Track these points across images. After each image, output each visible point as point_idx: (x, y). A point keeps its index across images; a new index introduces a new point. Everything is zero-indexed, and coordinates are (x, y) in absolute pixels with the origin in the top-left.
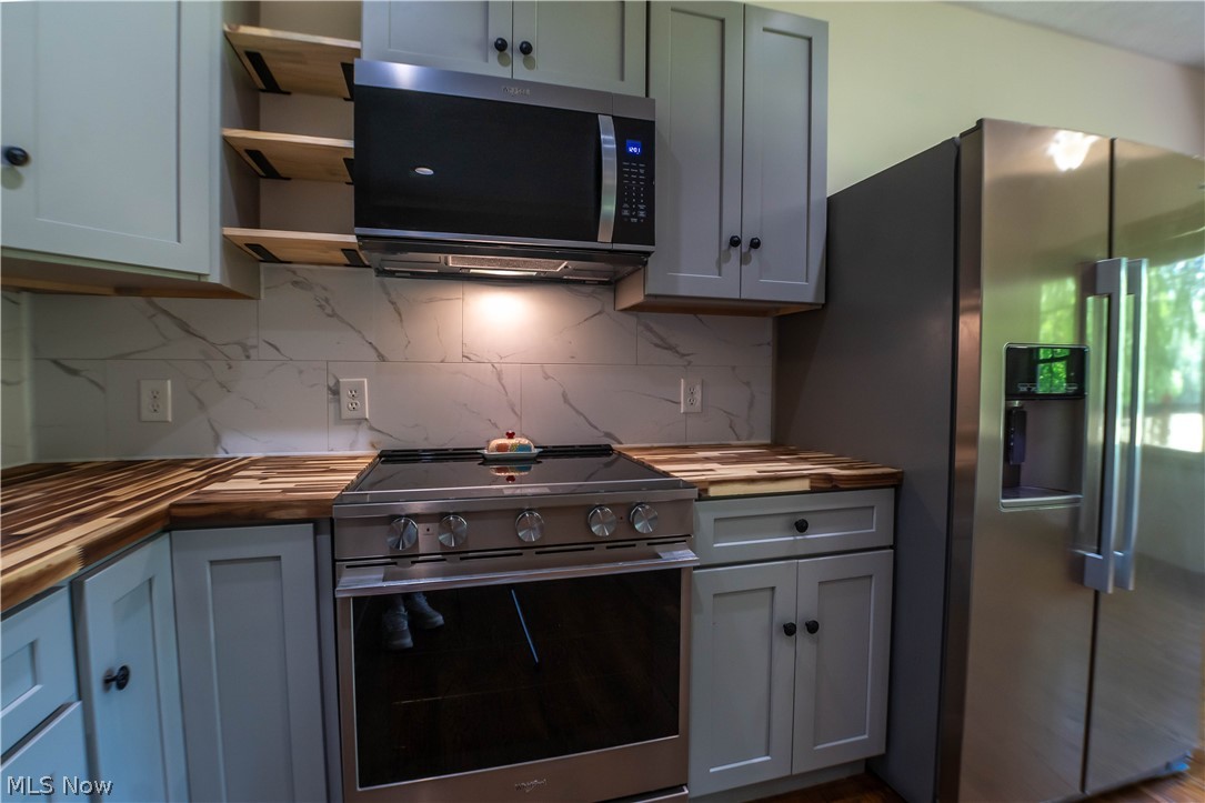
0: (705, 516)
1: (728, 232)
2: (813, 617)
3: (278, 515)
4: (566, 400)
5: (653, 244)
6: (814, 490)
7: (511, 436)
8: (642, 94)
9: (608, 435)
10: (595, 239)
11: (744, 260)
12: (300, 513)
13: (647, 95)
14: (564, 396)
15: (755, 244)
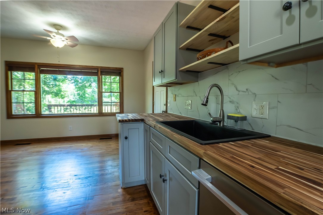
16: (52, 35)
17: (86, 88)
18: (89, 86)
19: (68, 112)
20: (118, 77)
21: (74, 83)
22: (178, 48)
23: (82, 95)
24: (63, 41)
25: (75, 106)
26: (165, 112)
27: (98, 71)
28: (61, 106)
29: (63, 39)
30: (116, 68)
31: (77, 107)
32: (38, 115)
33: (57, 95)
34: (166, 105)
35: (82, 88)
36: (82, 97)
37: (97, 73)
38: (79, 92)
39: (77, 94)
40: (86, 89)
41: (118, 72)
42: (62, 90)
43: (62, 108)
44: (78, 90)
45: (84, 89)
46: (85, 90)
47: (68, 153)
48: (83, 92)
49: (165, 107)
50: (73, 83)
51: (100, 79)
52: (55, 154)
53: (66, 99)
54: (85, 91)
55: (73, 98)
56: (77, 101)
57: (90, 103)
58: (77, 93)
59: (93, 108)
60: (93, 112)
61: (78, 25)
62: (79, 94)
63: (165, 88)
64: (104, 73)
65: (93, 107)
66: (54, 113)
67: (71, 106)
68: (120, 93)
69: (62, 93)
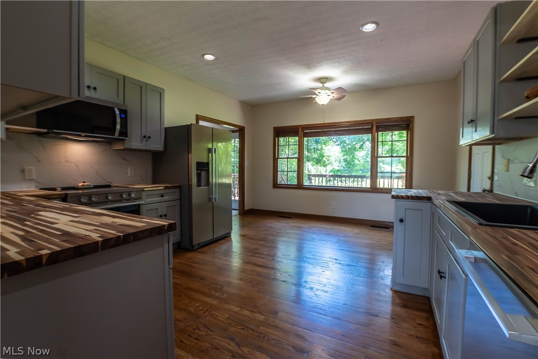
0: (144, 194)
1: (143, 135)
2: (166, 213)
3: (53, 197)
4: (97, 173)
5: (127, 137)
6: (164, 189)
7: (84, 182)
8: (123, 103)
9: (109, 182)
10: (114, 136)
11: (147, 141)
12: (57, 196)
13: (124, 103)
14: (97, 172)
15: (149, 137)
16: (317, 92)
17: (356, 151)
18: (360, 148)
19: (331, 184)
20: (405, 132)
21: (340, 145)
22: (497, 82)
23: (349, 161)
24: (329, 95)
25: (341, 176)
26: (488, 191)
27: (372, 126)
28: (322, 176)
29: (329, 93)
30: (402, 118)
31: (343, 179)
32: (300, 186)
33: (318, 161)
34: (492, 178)
35: (349, 151)
36: (349, 164)
37: (371, 129)
38: (345, 157)
39: (343, 160)
40: (356, 153)
41: (405, 124)
42: (325, 155)
43: (324, 179)
44: (344, 155)
45: (352, 153)
46: (354, 154)
47: (329, 234)
48: (351, 157)
49: (489, 182)
50: (338, 145)
51: (375, 137)
52: (314, 233)
53: (329, 168)
54: (353, 156)
55: (338, 166)
56: (343, 170)
57: (360, 173)
58: (342, 158)
59: (365, 181)
60: (365, 187)
61: (346, 72)
62: (345, 160)
63: (491, 147)
64: (381, 128)
65: (365, 179)
66: (314, 185)
67: (334, 176)
68: (407, 157)
69: (324, 159)
